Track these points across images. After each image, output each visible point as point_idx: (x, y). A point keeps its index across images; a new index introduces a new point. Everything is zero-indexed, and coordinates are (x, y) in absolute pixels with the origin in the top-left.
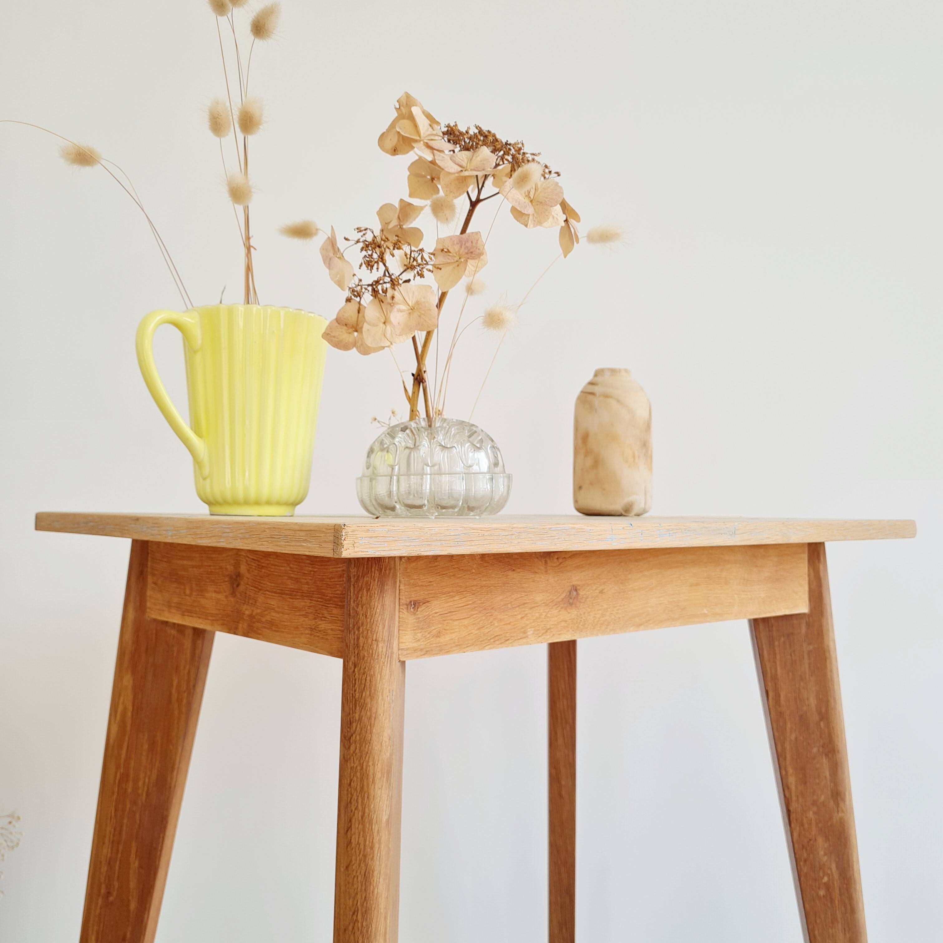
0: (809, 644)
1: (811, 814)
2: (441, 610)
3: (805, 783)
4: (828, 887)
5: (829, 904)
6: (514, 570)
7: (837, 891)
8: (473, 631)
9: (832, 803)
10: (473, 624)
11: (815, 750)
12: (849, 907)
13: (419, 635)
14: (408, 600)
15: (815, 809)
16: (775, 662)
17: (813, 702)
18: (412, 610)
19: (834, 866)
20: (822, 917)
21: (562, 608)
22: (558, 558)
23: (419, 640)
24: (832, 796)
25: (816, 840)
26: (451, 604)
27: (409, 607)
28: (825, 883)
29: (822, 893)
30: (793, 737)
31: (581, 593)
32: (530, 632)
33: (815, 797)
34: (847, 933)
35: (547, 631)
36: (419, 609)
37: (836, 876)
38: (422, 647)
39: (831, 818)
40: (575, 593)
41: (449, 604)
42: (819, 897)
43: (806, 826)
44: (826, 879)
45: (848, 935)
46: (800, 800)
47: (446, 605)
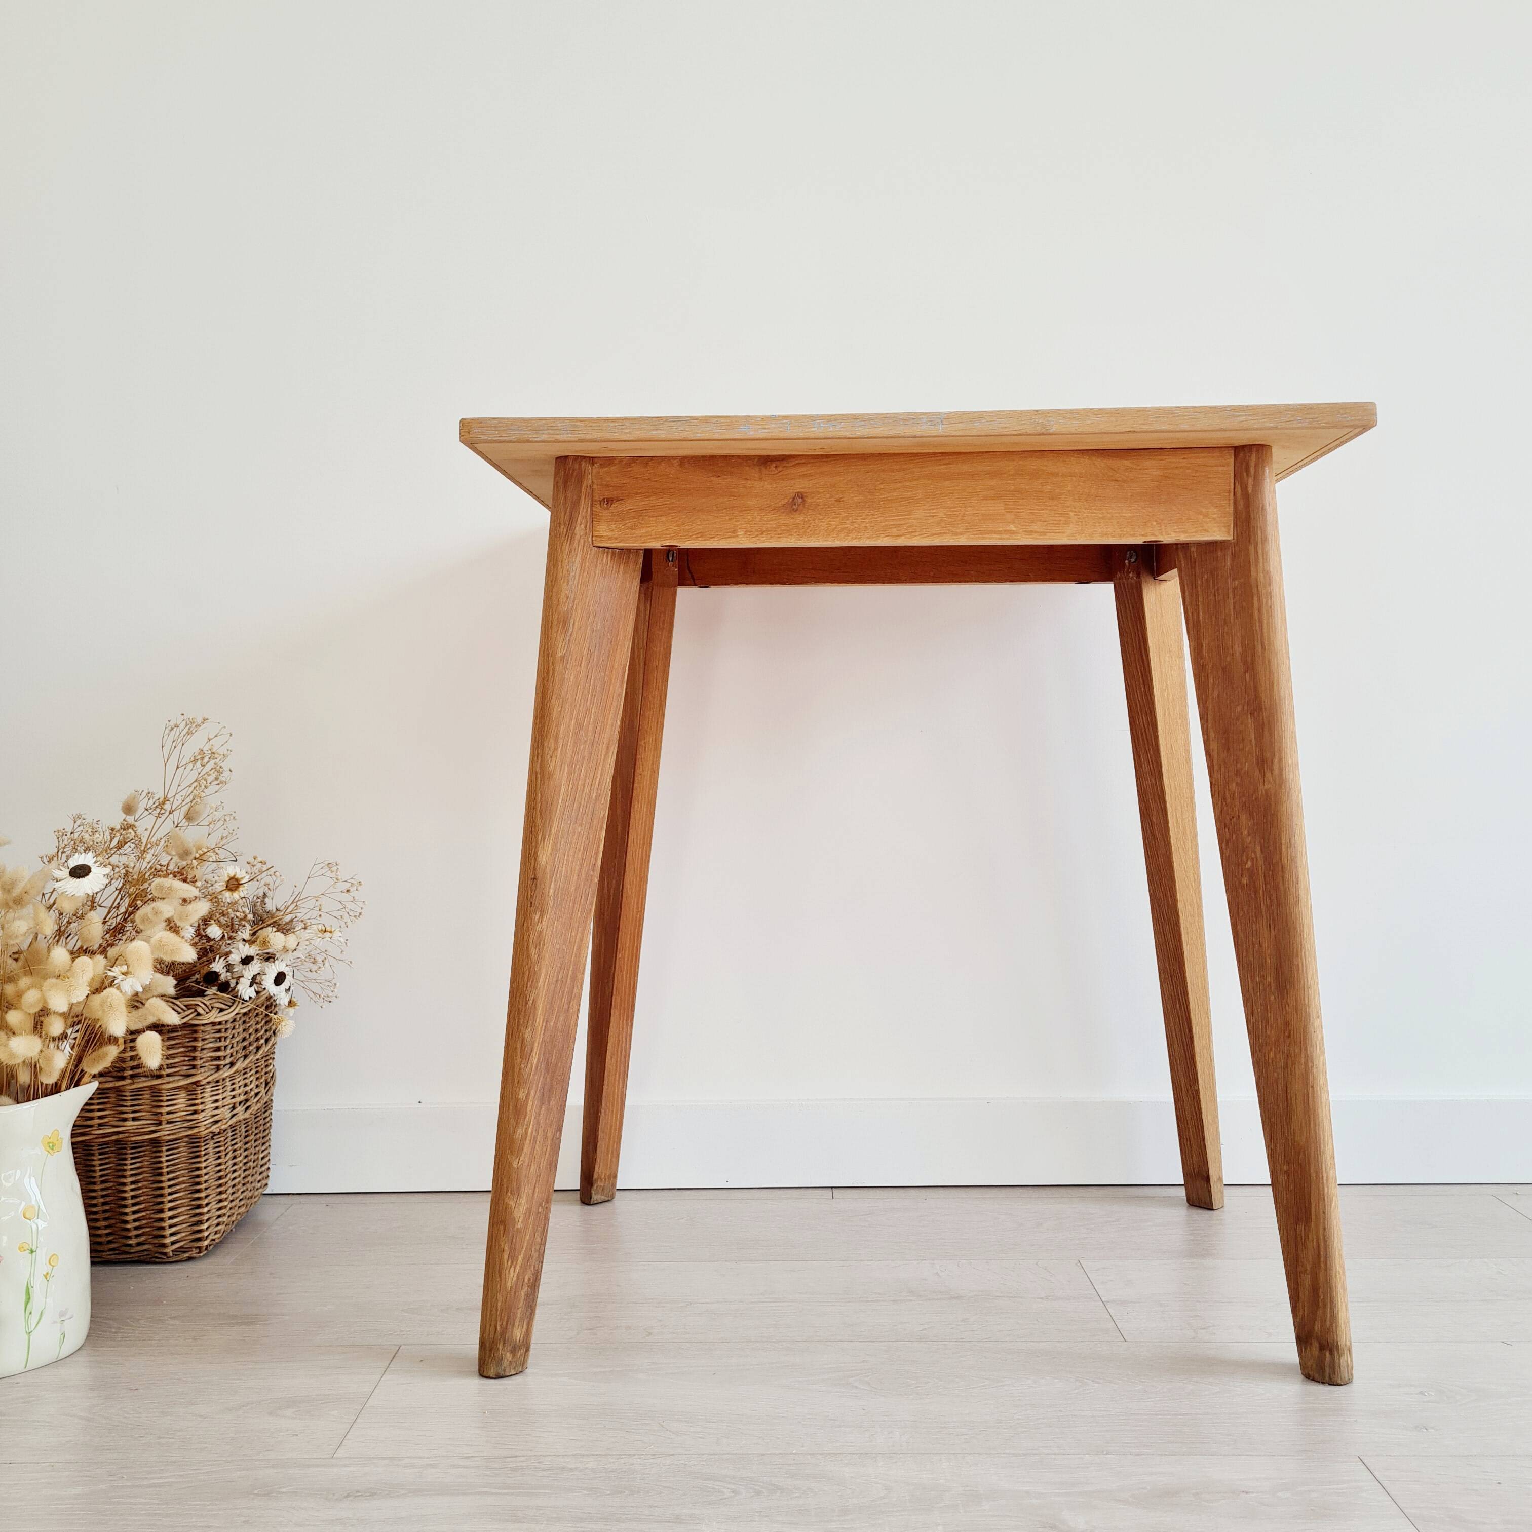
0: (1234, 579)
1: (1233, 786)
2: (635, 507)
3: (1228, 749)
4: (1252, 874)
5: (1253, 896)
6: (719, 476)
7: (1262, 879)
8: (671, 527)
9: (1257, 773)
10: (672, 521)
11: (1239, 709)
12: (1274, 897)
13: (614, 526)
14: (602, 498)
15: (1239, 780)
16: (1197, 605)
17: (1238, 649)
18: (605, 506)
19: (1258, 849)
20: (1245, 909)
21: (783, 513)
22: (776, 467)
23: (613, 531)
24: (1258, 764)
25: (1239, 817)
26: (646, 502)
27: (602, 503)
28: (1248, 869)
29: (1245, 881)
30: (1216, 693)
31: (809, 500)
32: (741, 533)
33: (1239, 766)
34: (1272, 930)
35: (762, 533)
36: (613, 505)
37: (1261, 862)
38: (615, 536)
39: (1256, 790)
40: (800, 500)
41: (643, 503)
42: (1242, 887)
43: (1229, 801)
44: (1249, 864)
45: (1273, 933)
46: (1223, 769)
47: (640, 504)
